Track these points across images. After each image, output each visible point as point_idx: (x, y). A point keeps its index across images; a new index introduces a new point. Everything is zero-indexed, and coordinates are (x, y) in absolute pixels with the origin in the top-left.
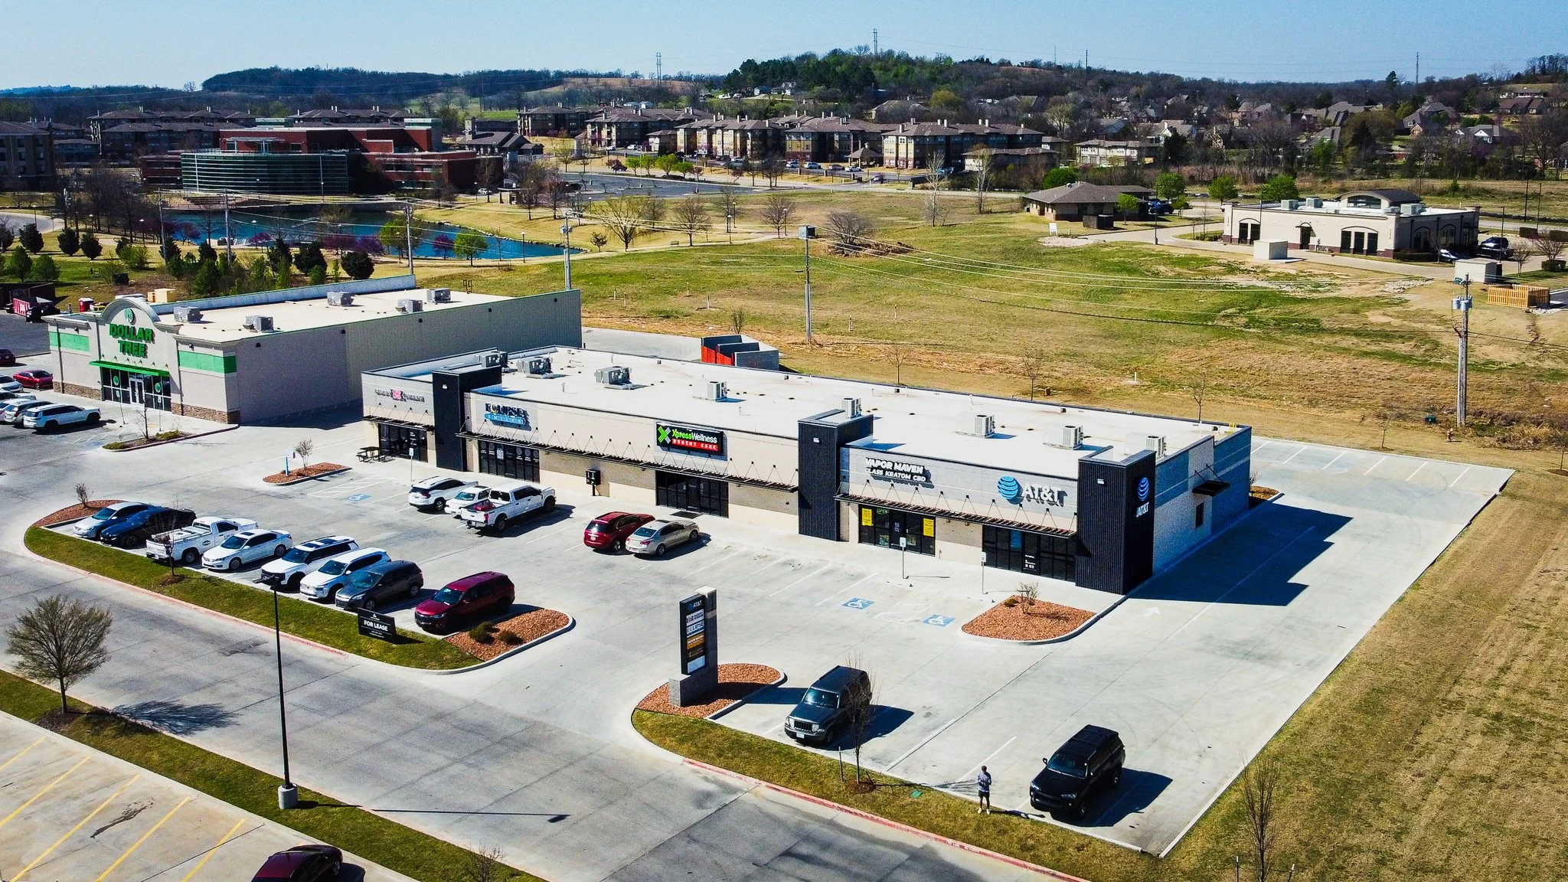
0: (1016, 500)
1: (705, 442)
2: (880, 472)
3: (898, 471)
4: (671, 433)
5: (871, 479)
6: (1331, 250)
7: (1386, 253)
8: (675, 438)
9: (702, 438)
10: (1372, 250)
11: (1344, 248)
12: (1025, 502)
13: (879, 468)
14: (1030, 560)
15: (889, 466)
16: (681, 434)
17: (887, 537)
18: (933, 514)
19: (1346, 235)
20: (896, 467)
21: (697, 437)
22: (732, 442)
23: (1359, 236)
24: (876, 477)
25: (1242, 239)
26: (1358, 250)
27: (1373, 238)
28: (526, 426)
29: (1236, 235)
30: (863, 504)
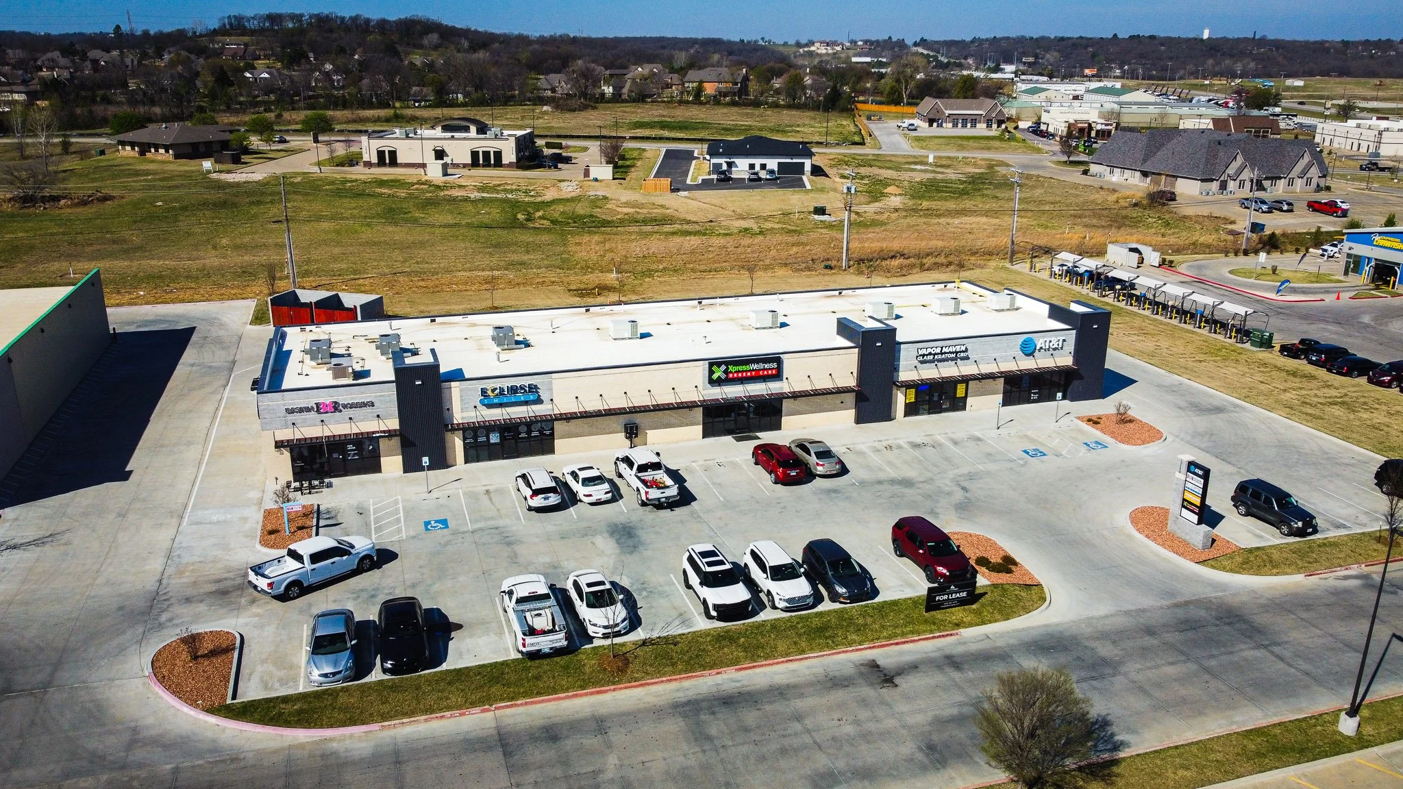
0: (1031, 354)
1: (764, 369)
2: (932, 357)
3: (945, 353)
4: (728, 368)
5: (919, 365)
6: (465, 166)
7: (510, 165)
8: (731, 372)
9: (761, 366)
10: (498, 163)
11: (475, 163)
12: (1037, 354)
13: (930, 354)
14: (1035, 393)
15: (938, 350)
16: (737, 368)
17: (926, 407)
18: (966, 380)
19: (475, 154)
20: (944, 350)
21: (755, 366)
22: (788, 364)
23: (487, 154)
24: (922, 362)
25: (381, 162)
26: (487, 164)
27: (498, 154)
28: (539, 401)
29: (375, 160)
30: (908, 385)
